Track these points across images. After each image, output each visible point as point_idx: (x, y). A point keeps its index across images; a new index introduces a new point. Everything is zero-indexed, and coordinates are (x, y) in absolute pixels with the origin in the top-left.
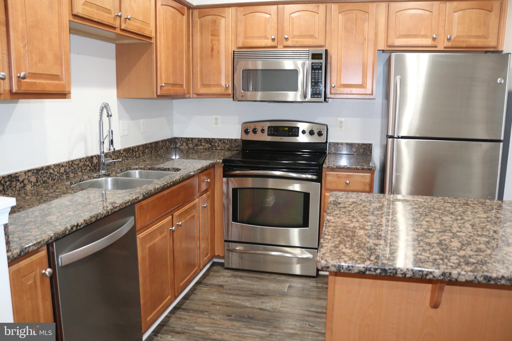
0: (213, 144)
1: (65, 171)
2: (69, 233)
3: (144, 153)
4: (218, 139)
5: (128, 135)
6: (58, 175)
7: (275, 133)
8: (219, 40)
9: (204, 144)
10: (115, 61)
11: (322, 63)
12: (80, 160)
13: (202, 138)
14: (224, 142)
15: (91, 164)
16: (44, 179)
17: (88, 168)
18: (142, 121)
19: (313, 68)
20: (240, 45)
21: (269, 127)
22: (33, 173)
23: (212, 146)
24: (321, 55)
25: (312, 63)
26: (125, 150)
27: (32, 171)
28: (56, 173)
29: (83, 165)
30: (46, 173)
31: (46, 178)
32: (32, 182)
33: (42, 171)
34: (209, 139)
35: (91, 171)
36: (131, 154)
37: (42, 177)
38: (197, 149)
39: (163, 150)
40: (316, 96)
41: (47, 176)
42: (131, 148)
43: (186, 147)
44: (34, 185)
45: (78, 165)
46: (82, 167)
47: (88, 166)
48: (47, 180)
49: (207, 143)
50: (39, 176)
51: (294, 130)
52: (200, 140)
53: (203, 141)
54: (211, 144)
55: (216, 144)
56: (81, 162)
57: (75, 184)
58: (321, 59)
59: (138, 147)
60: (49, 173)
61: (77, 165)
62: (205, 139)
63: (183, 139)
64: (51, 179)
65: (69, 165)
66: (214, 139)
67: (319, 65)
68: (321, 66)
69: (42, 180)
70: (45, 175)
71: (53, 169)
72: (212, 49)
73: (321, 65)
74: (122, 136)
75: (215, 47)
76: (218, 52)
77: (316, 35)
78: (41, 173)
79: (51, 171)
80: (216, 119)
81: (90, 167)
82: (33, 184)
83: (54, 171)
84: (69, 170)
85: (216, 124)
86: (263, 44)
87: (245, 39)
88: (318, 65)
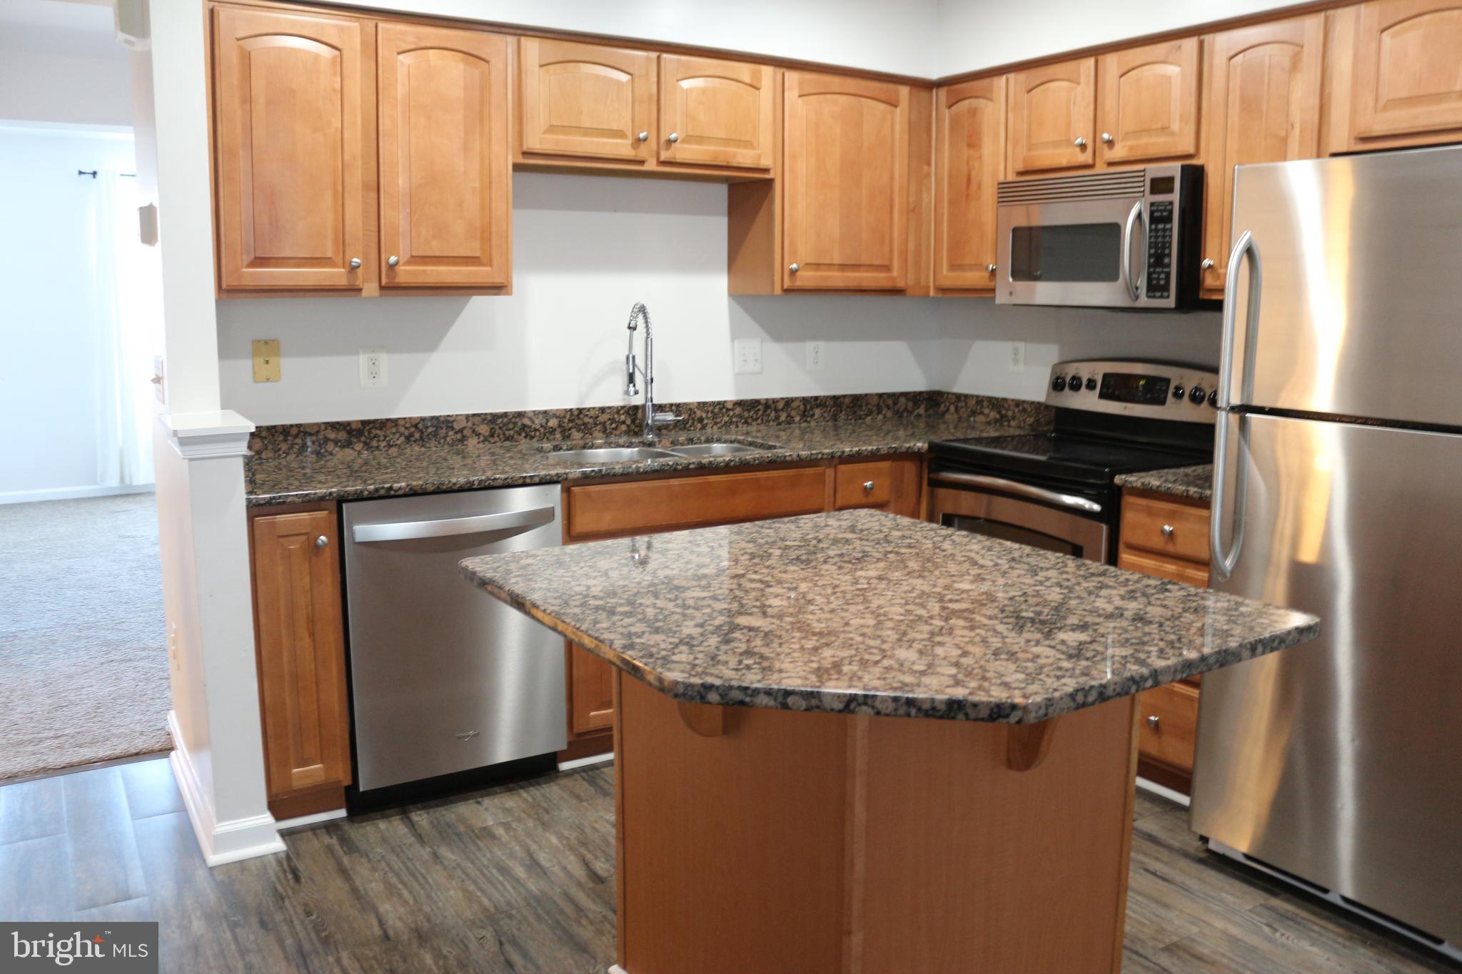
0: (1003, 412)
1: (560, 426)
2: (370, 495)
3: (804, 415)
4: (1013, 400)
5: (761, 373)
6: (542, 430)
7: (1117, 393)
8: (980, 157)
9: (986, 411)
10: (724, 221)
11: (1171, 203)
12: (603, 410)
13: (983, 397)
14: (1024, 410)
15: (633, 421)
16: (507, 433)
17: (624, 428)
18: (810, 346)
19: (1153, 220)
20: (1020, 167)
21: (1106, 376)
22: (484, 420)
23: (1002, 417)
24: (1170, 180)
25: (1152, 204)
26: (739, 403)
27: (483, 417)
28: (538, 427)
29: (609, 419)
30: (514, 423)
31: (512, 432)
32: (480, 434)
33: (505, 420)
34: (997, 399)
35: (632, 433)
36: (760, 413)
37: (504, 428)
38: (974, 421)
39: (880, 417)
40: (1158, 294)
41: (516, 429)
42: (764, 402)
43: (956, 416)
44: (483, 441)
45: (597, 418)
46: (605, 423)
47: (624, 422)
48: (515, 437)
49: (992, 409)
50: (497, 427)
51: (1158, 387)
52: (980, 400)
53: (986, 403)
54: (999, 412)
55: (1010, 413)
56: (603, 413)
57: (567, 450)
58: (1171, 191)
59: (788, 402)
60: (519, 424)
61: (591, 417)
62: (990, 399)
63: (950, 396)
64: (523, 435)
65: (571, 416)
66: (1005, 400)
67: (1165, 210)
68: (1171, 212)
69: (504, 434)
70: (511, 426)
71: (530, 419)
72: (969, 180)
73: (1169, 207)
74: (738, 374)
75: (973, 174)
76: (979, 186)
77: (1175, 127)
78: (502, 422)
79: (526, 421)
80: (1016, 352)
81: (628, 426)
82: (482, 438)
83: (533, 422)
84: (570, 425)
85: (1016, 361)
86: (1064, 162)
87: (1030, 149)
88: (1162, 208)
